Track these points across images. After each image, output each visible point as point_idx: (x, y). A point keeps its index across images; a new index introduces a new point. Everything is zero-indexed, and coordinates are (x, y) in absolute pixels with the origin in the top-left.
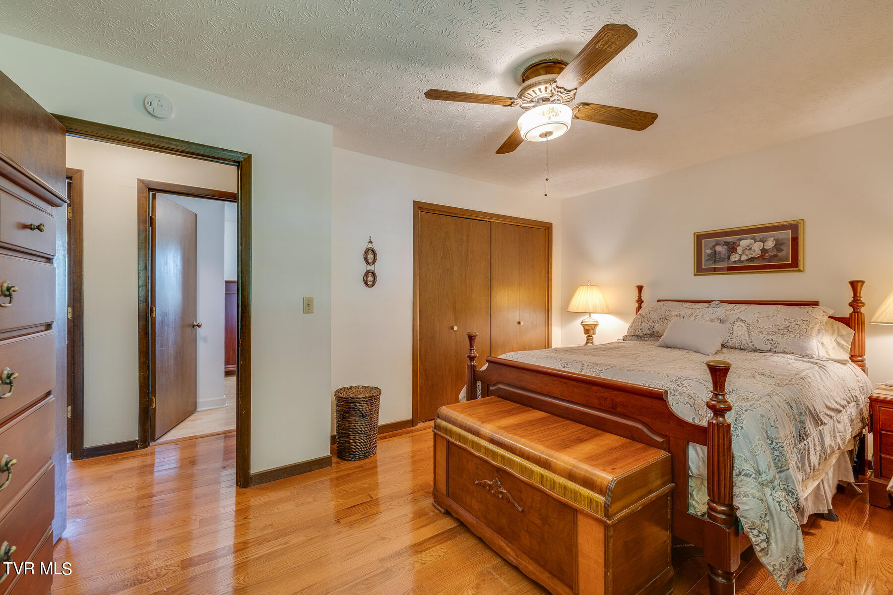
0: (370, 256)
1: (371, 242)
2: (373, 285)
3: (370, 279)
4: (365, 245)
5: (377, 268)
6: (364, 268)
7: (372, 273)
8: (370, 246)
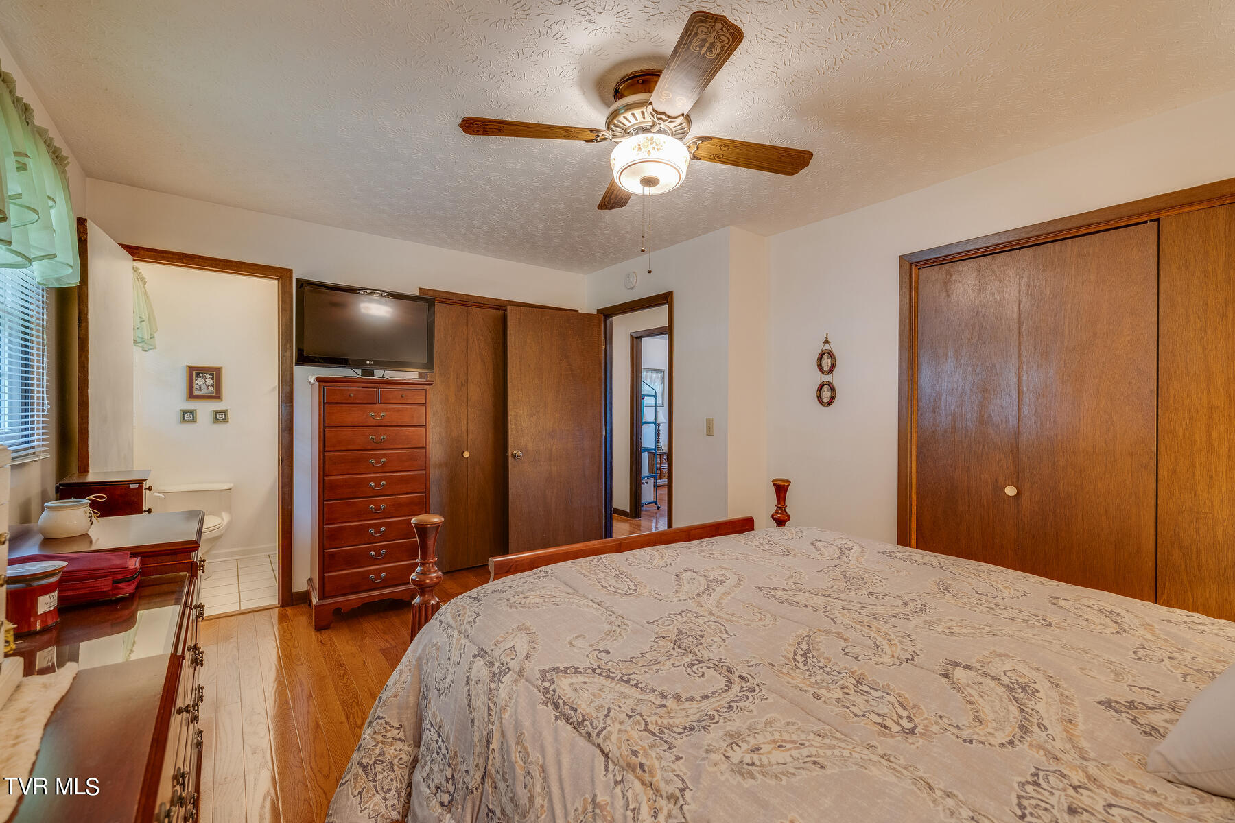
0: (827, 360)
1: (827, 342)
2: (829, 403)
3: (826, 395)
4: (820, 347)
5: (836, 378)
6: (817, 378)
7: (828, 385)
8: (827, 347)
